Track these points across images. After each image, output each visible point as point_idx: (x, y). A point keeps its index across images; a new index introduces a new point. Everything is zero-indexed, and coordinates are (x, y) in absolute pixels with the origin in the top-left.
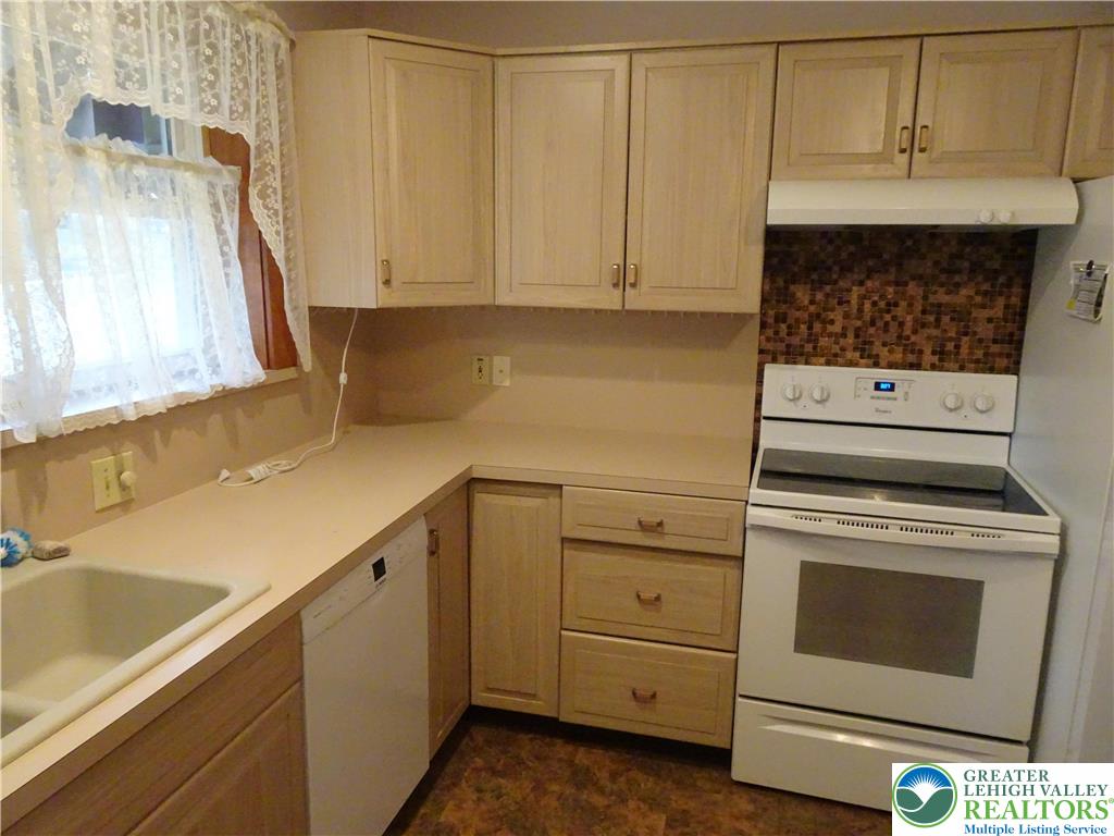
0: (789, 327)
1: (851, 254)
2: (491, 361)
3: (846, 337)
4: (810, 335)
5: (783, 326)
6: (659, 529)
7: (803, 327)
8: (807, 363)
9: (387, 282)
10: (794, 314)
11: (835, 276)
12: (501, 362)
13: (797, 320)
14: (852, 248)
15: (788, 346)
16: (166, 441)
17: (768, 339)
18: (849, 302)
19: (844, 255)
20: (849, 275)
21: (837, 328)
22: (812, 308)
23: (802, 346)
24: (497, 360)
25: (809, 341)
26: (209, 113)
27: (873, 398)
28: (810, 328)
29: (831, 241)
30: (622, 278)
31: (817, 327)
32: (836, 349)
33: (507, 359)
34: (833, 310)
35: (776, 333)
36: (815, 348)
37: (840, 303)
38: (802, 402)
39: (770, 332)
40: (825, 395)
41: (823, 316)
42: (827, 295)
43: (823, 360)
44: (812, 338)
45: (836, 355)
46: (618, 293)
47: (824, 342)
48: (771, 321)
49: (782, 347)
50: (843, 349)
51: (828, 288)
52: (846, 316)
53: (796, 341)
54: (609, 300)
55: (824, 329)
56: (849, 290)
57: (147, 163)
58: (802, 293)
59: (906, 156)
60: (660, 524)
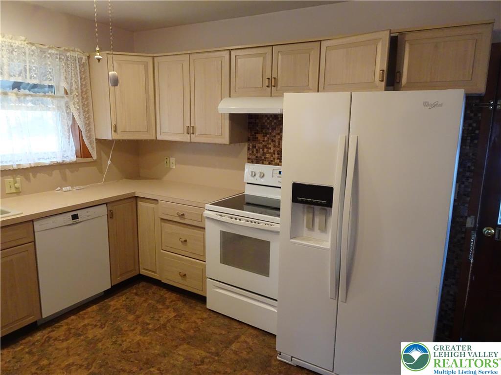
0: (257, 150)
1: (275, 123)
2: (170, 159)
3: (275, 154)
4: (264, 153)
5: (255, 149)
6: (183, 216)
7: (261, 150)
8: (263, 164)
9: (115, 131)
10: (258, 145)
11: (270, 131)
12: (173, 160)
13: (259, 147)
14: (275, 121)
15: (257, 157)
16: (35, 176)
17: (250, 154)
18: (275, 141)
19: (273, 124)
20: (274, 131)
21: (272, 151)
22: (264, 143)
23: (261, 157)
24: (171, 159)
25: (263, 155)
26: (50, 81)
27: (278, 177)
28: (263, 150)
29: (268, 119)
30: (191, 130)
31: (265, 150)
32: (272, 159)
33: (174, 159)
34: (270, 144)
35: (253, 152)
36: (265, 158)
37: (272, 141)
38: (256, 178)
39: (251, 152)
40: (262, 175)
41: (267, 146)
42: (268, 138)
43: (267, 162)
44: (264, 154)
45: (272, 161)
46: (188, 136)
47: (268, 156)
48: (251, 147)
49: (254, 157)
50: (274, 159)
51: (268, 136)
52: (274, 146)
53: (259, 155)
54: (186, 138)
55: (268, 151)
56: (275, 136)
57: (32, 95)
58: (260, 137)
59: (270, 89)
60: (183, 215)
